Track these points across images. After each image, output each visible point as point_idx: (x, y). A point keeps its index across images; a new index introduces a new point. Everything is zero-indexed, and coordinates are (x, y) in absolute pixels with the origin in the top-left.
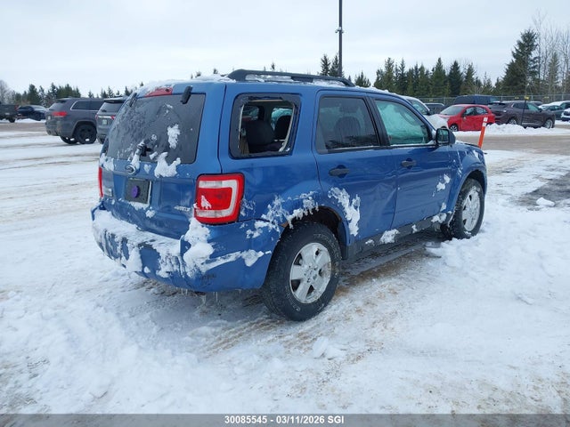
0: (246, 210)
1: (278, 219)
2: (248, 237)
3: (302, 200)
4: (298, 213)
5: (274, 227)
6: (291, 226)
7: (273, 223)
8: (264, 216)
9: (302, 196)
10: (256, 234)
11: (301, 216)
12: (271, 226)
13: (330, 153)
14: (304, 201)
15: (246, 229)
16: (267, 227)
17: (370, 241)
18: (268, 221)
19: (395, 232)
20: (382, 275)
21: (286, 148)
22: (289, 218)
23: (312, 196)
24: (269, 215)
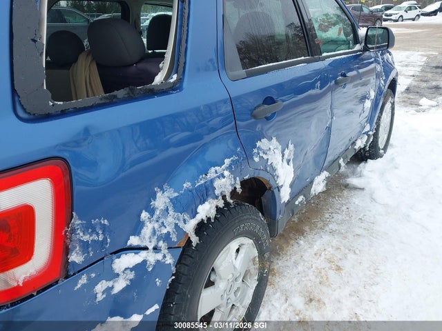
0: (85, 246)
1: (167, 237)
2: (100, 297)
3: (212, 181)
4: (206, 210)
5: (159, 257)
6: (195, 240)
7: (156, 249)
8: (134, 241)
9: (212, 173)
10: (120, 285)
11: (213, 213)
12: (152, 258)
13: (250, 75)
14: (217, 183)
15: (93, 283)
16: (145, 262)
17: (301, 198)
18: (146, 248)
19: (325, 174)
20: (307, 228)
21: (168, 76)
22: (190, 226)
23: (229, 168)
24: (146, 237)
